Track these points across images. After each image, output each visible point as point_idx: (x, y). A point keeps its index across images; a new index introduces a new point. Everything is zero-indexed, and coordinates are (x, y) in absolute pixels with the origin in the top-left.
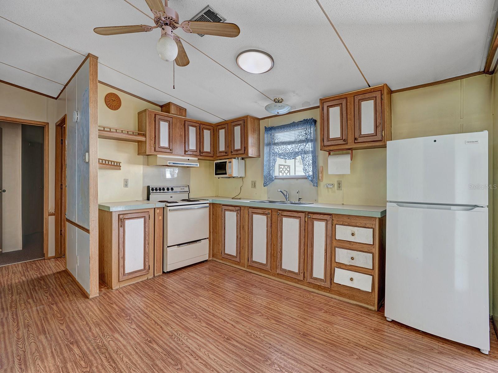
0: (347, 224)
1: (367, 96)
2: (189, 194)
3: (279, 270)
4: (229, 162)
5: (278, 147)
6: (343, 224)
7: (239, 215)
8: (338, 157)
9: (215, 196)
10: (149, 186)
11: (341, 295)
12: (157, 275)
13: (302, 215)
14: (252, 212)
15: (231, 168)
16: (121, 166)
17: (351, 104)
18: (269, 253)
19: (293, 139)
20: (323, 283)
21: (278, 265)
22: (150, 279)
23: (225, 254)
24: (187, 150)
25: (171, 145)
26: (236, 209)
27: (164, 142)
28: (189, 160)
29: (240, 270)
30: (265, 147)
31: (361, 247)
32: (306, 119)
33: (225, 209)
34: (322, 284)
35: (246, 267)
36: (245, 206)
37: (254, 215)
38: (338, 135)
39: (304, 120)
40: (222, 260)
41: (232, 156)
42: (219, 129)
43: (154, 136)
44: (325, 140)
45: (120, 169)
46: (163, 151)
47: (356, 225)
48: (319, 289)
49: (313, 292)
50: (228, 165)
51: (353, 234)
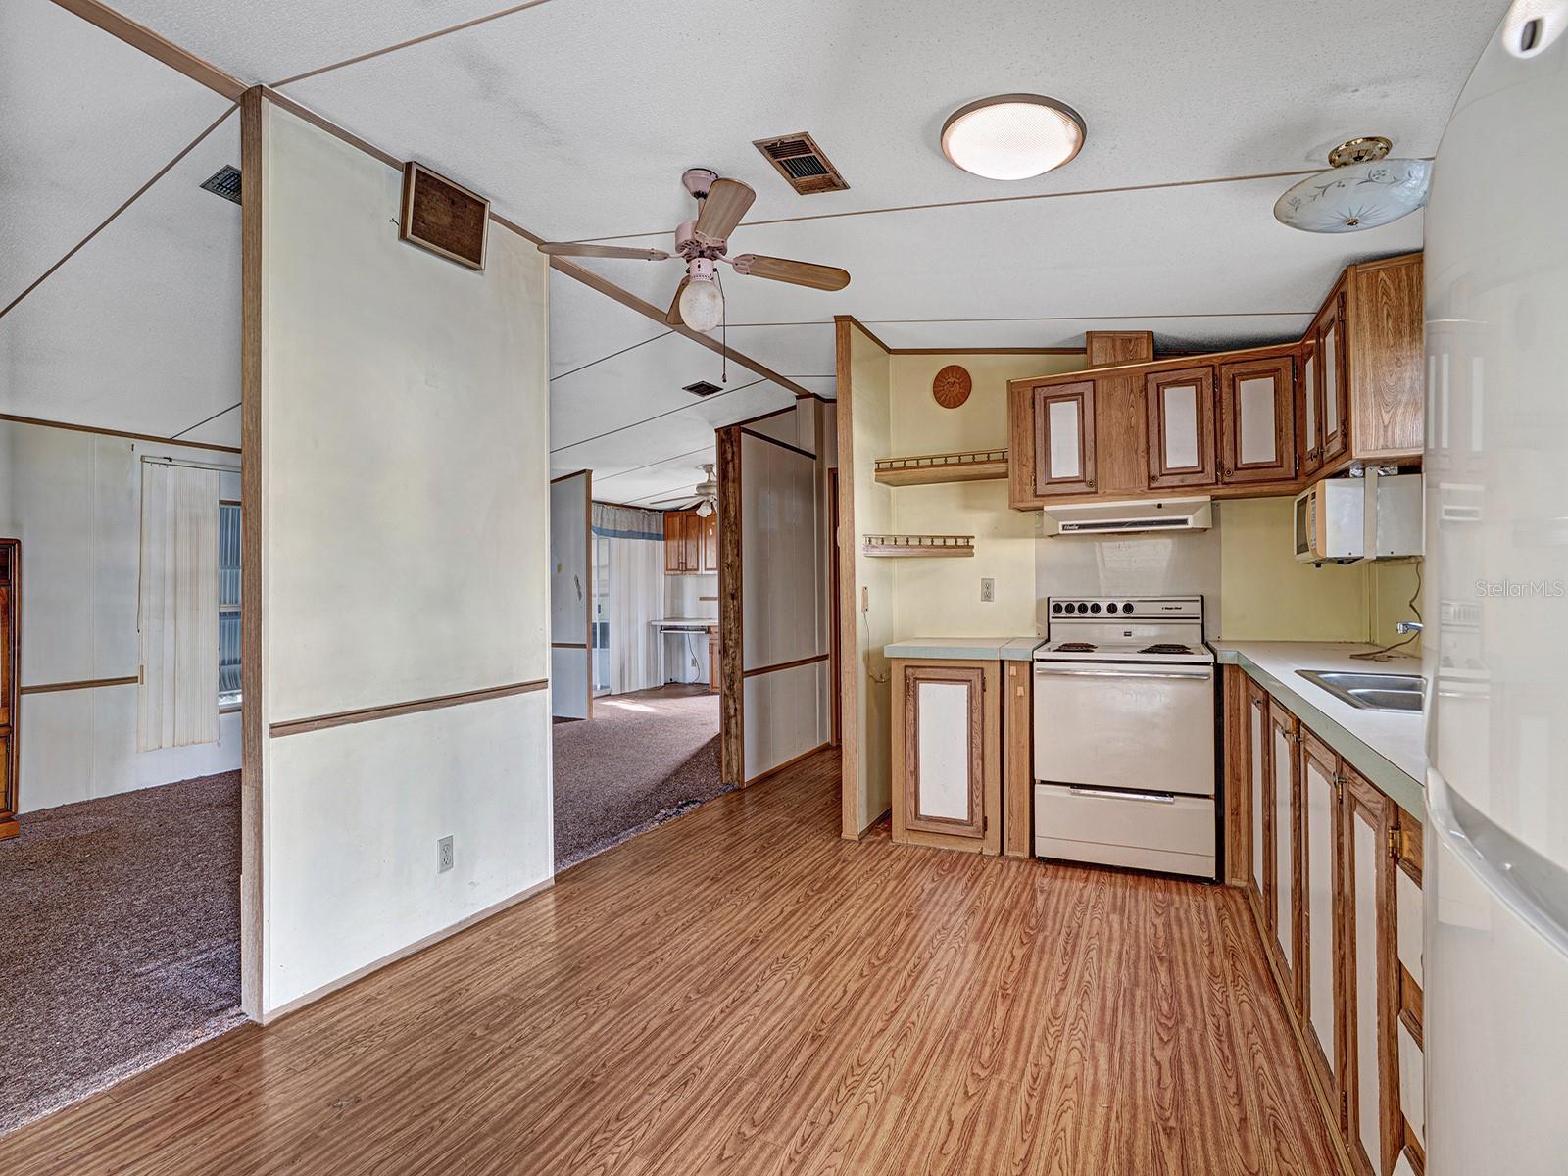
2: (1202, 626)
16: (973, 547)
24: (1155, 473)
25: (1090, 469)
27: (1065, 462)
28: (1160, 506)
42: (1305, 359)
43: (1031, 453)
45: (972, 555)
46: (1064, 489)
50: (1309, 509)
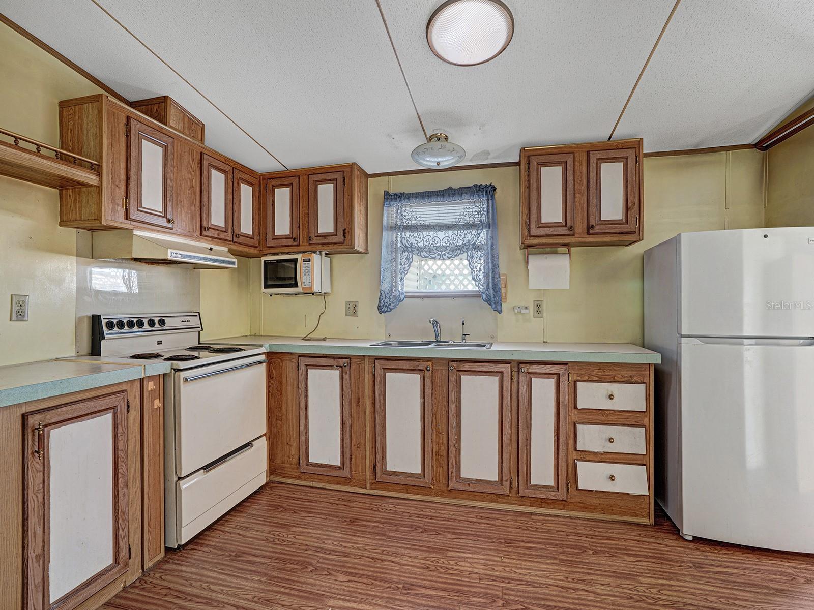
0: (597, 379)
1: (612, 154)
2: (199, 332)
3: (454, 482)
4: (304, 261)
5: (415, 235)
6: (590, 379)
7: (346, 377)
8: (546, 258)
9: (249, 334)
10: (99, 316)
11: (586, 508)
12: (151, 564)
13: (506, 369)
14: (383, 368)
15: (310, 272)
17: (581, 164)
18: (428, 449)
19: (450, 220)
20: (553, 493)
21: (452, 473)
22: (133, 585)
23: (309, 464)
24: (205, 225)
25: (169, 209)
26: (338, 362)
28: (211, 249)
29: (354, 495)
30: (384, 233)
31: (623, 417)
32: (479, 184)
33: (306, 365)
34: (552, 495)
35: (368, 485)
36: (364, 356)
37: (388, 375)
38: (559, 218)
39: (474, 185)
40: (299, 478)
41: (311, 248)
42: (273, 186)
44: (533, 225)
46: (150, 220)
47: (614, 379)
48: (543, 506)
49: (532, 514)
50: (301, 267)
51: (611, 397)
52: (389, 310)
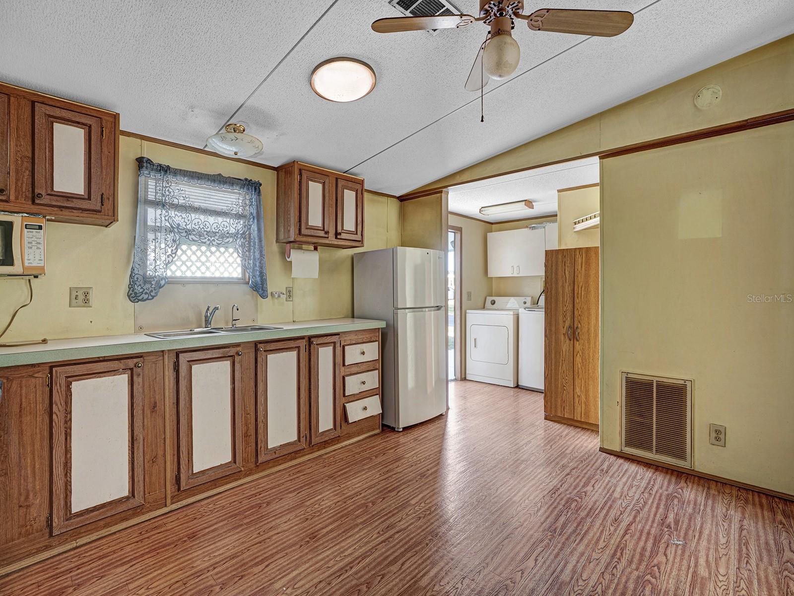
0: (354, 342)
1: (349, 184)
3: (263, 455)
4: (26, 226)
6: (351, 343)
7: (137, 380)
13: (302, 344)
14: (189, 361)
17: (333, 186)
26: (125, 364)
31: (367, 366)
33: (68, 377)
34: (332, 435)
35: (169, 501)
37: (195, 368)
38: (320, 224)
39: (245, 179)
44: (303, 226)
47: (363, 341)
48: (326, 446)
50: (20, 236)
51: (363, 353)
52: (150, 297)
